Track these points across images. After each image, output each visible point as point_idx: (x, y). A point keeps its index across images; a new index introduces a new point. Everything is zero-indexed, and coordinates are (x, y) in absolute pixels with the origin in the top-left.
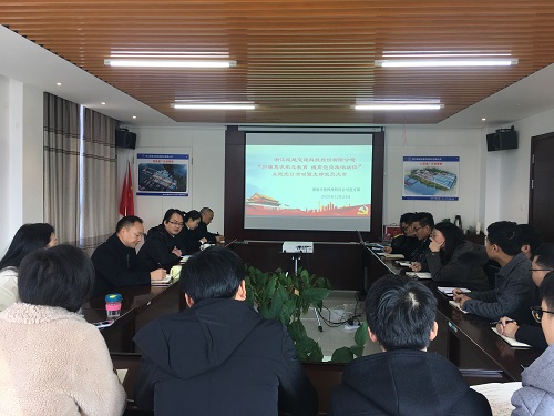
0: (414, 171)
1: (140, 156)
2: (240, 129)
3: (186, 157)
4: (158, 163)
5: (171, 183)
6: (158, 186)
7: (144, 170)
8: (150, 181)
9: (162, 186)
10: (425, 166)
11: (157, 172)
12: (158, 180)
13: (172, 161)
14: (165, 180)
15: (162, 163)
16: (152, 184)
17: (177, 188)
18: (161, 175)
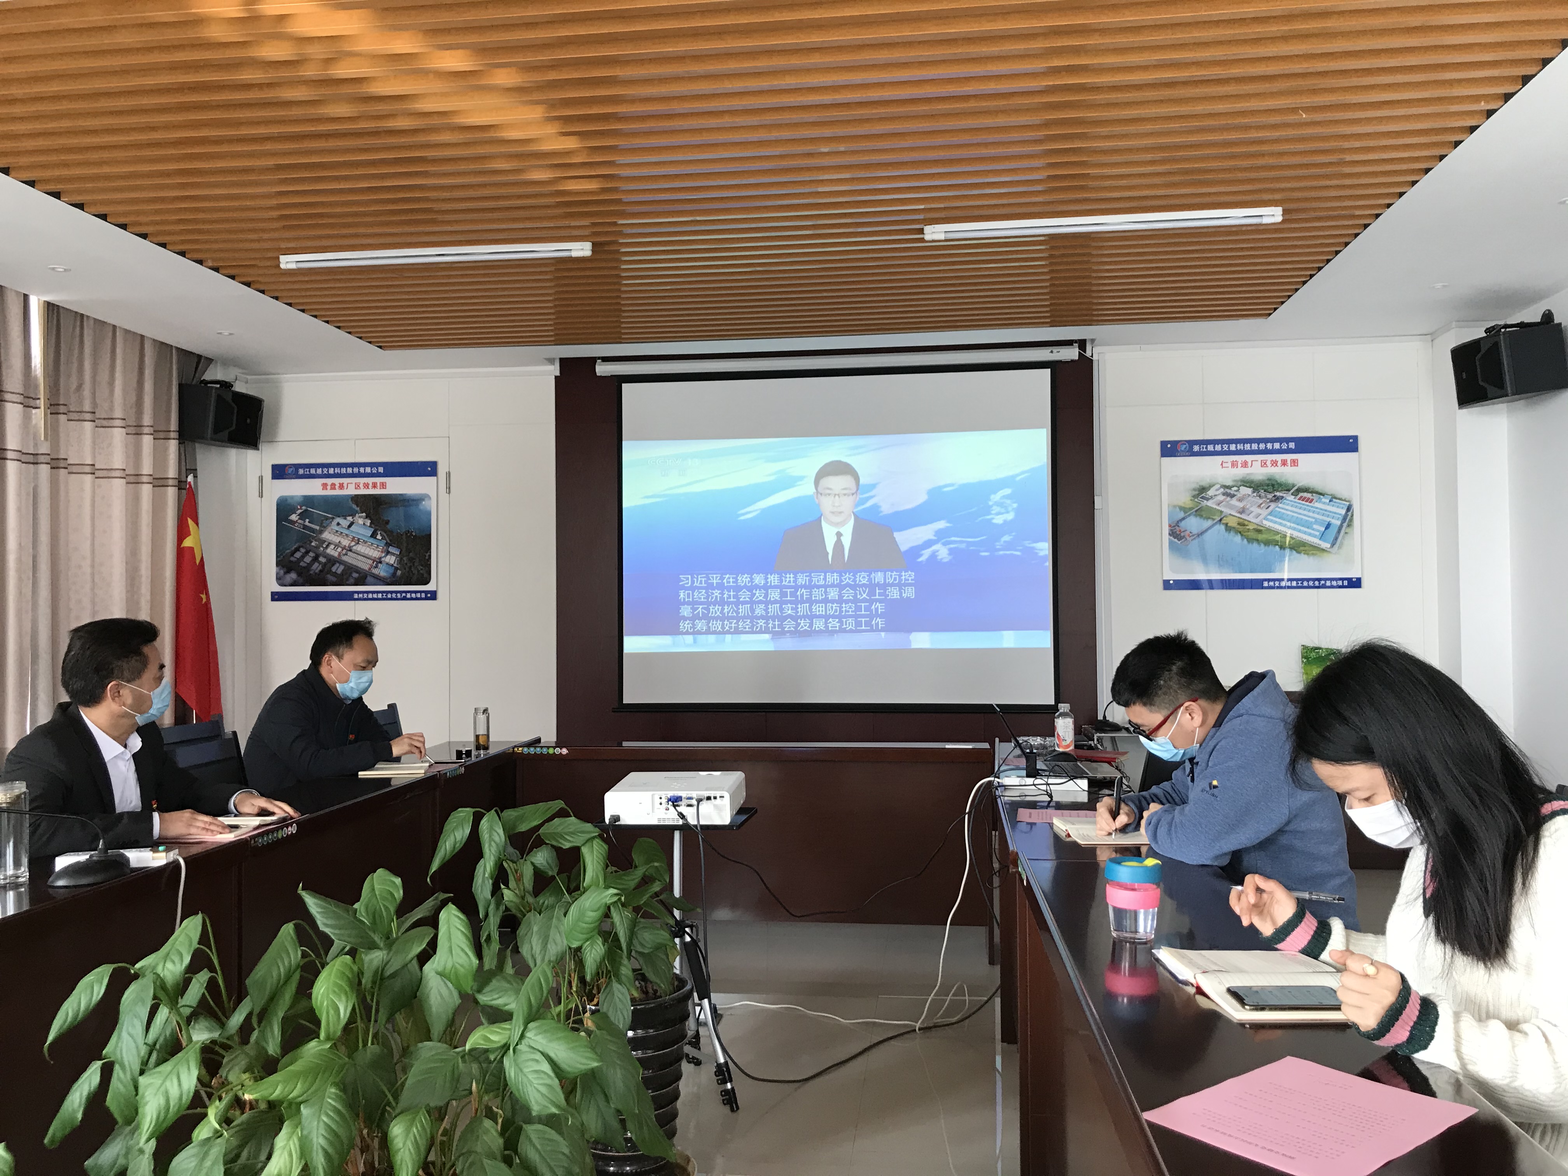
0: (1202, 491)
1: (280, 472)
2: (602, 369)
3: (427, 469)
4: (337, 492)
5: (380, 558)
6: (339, 569)
7: (294, 517)
8: (312, 554)
9: (350, 569)
10: (1240, 472)
11: (335, 522)
12: (339, 550)
13: (383, 486)
14: (360, 548)
15: (351, 491)
16: (320, 563)
17: (399, 573)
18: (346, 532)
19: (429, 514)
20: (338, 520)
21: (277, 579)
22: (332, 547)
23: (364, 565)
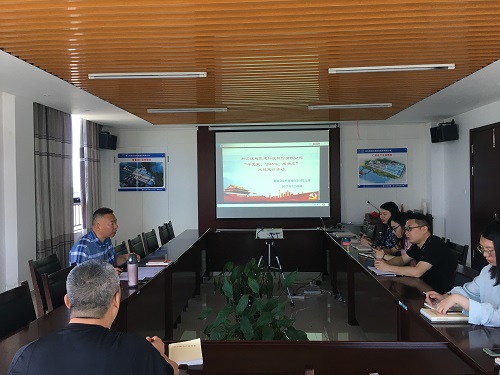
0: (367, 162)
1: (120, 156)
2: (210, 129)
3: (162, 155)
4: (137, 161)
5: (149, 179)
8: (130, 178)
10: (377, 157)
11: (136, 170)
13: (150, 160)
14: (144, 177)
15: (141, 161)
16: (132, 181)
17: (155, 183)
19: (163, 167)
22: (136, 176)
23: (145, 182)
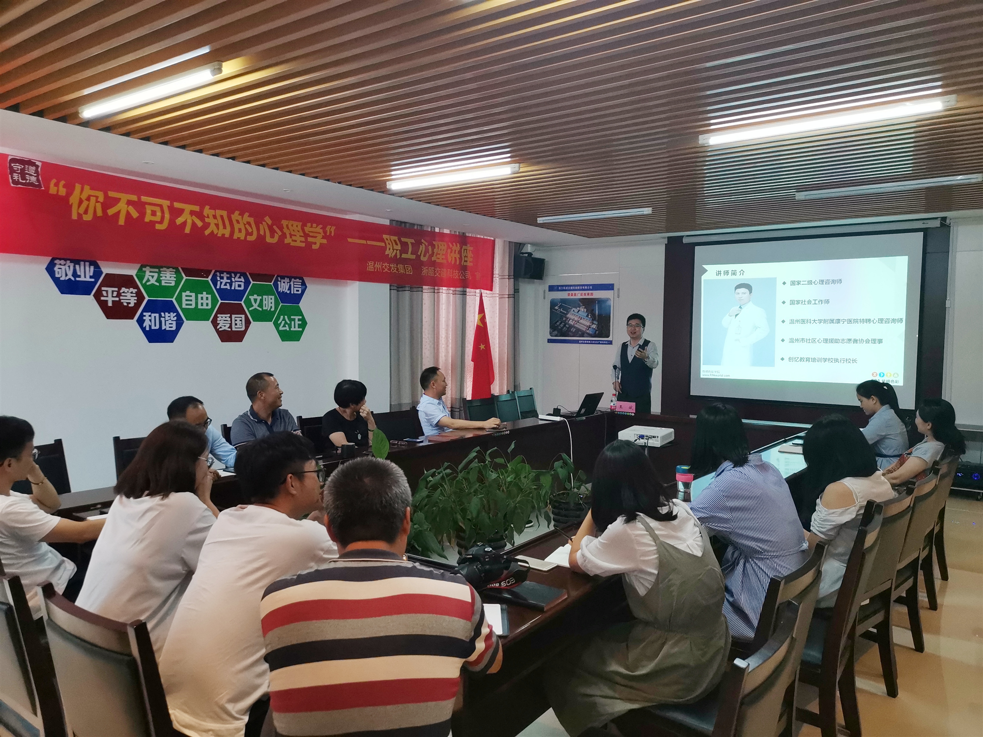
1: (552, 288)
2: (685, 241)
3: (610, 287)
4: (573, 297)
5: (590, 326)
6: (573, 330)
7: (556, 308)
8: (563, 323)
9: (578, 330)
11: (572, 310)
12: (574, 322)
13: (592, 294)
14: (581, 321)
15: (579, 297)
16: (566, 327)
17: (597, 332)
18: (577, 314)
19: (610, 306)
20: (573, 309)
21: (550, 333)
22: (571, 320)
23: (584, 329)
